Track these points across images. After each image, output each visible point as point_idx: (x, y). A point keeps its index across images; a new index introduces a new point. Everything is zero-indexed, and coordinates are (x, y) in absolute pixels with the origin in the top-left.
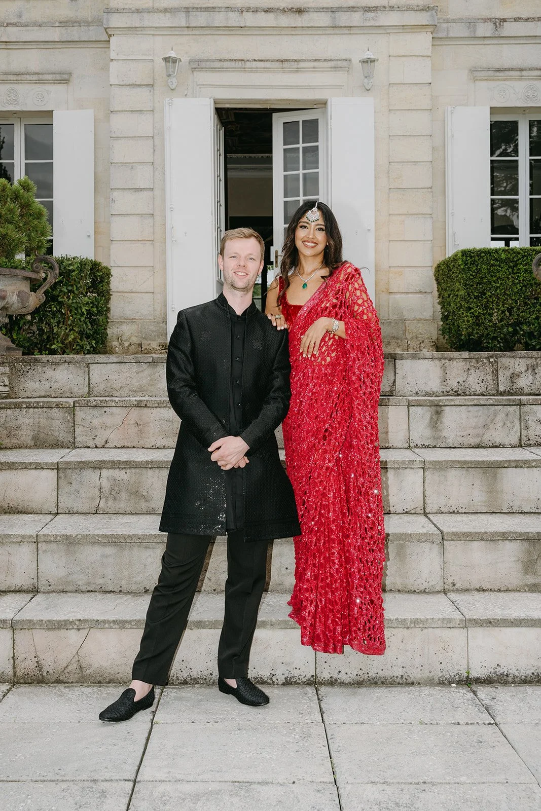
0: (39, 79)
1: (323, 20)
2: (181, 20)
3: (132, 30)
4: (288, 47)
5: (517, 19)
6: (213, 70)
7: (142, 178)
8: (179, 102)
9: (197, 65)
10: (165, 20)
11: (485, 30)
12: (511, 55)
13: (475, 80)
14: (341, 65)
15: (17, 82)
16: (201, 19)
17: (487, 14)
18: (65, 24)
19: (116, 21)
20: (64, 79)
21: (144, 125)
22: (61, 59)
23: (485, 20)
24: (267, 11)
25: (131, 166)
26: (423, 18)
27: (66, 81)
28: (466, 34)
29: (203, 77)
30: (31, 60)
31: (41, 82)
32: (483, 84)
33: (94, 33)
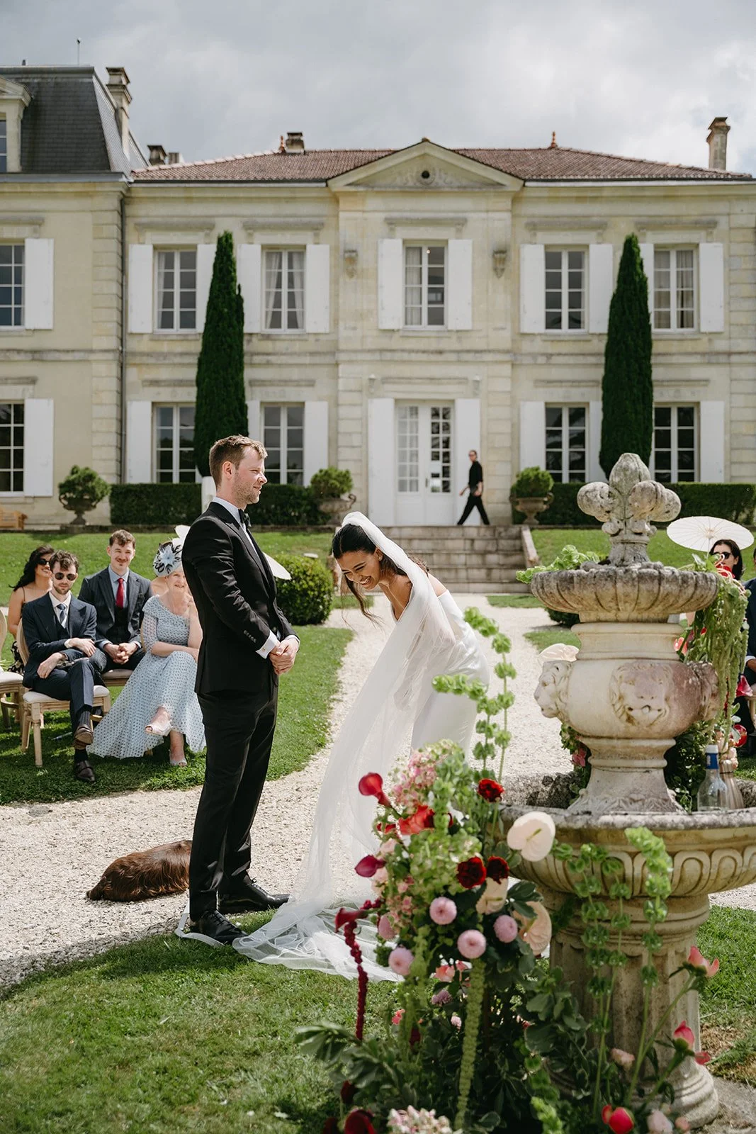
0: (297, 383)
1: (453, 357)
2: (377, 356)
3: (351, 362)
4: (435, 371)
5: (559, 354)
6: (394, 383)
7: (356, 440)
8: (376, 401)
9: (386, 380)
10: (368, 357)
11: (542, 360)
12: (555, 374)
13: (536, 387)
14: (462, 381)
15: (286, 385)
16: (388, 356)
17: (542, 351)
18: (312, 354)
19: (342, 357)
20: (311, 383)
21: (357, 412)
22: (309, 373)
23: (543, 354)
24: (424, 352)
25: (350, 434)
26: (507, 357)
27: (313, 386)
28: (532, 362)
29: (388, 387)
30: (295, 374)
31: (298, 386)
32: (541, 390)
33: (328, 359)
